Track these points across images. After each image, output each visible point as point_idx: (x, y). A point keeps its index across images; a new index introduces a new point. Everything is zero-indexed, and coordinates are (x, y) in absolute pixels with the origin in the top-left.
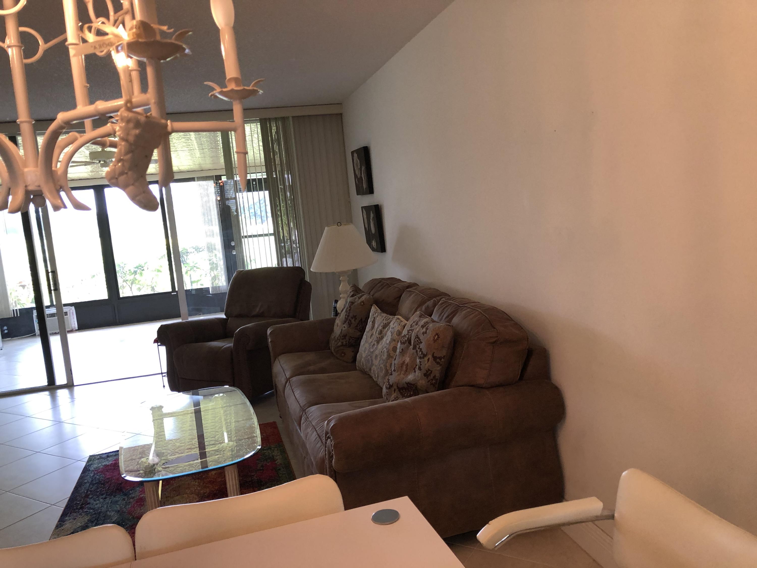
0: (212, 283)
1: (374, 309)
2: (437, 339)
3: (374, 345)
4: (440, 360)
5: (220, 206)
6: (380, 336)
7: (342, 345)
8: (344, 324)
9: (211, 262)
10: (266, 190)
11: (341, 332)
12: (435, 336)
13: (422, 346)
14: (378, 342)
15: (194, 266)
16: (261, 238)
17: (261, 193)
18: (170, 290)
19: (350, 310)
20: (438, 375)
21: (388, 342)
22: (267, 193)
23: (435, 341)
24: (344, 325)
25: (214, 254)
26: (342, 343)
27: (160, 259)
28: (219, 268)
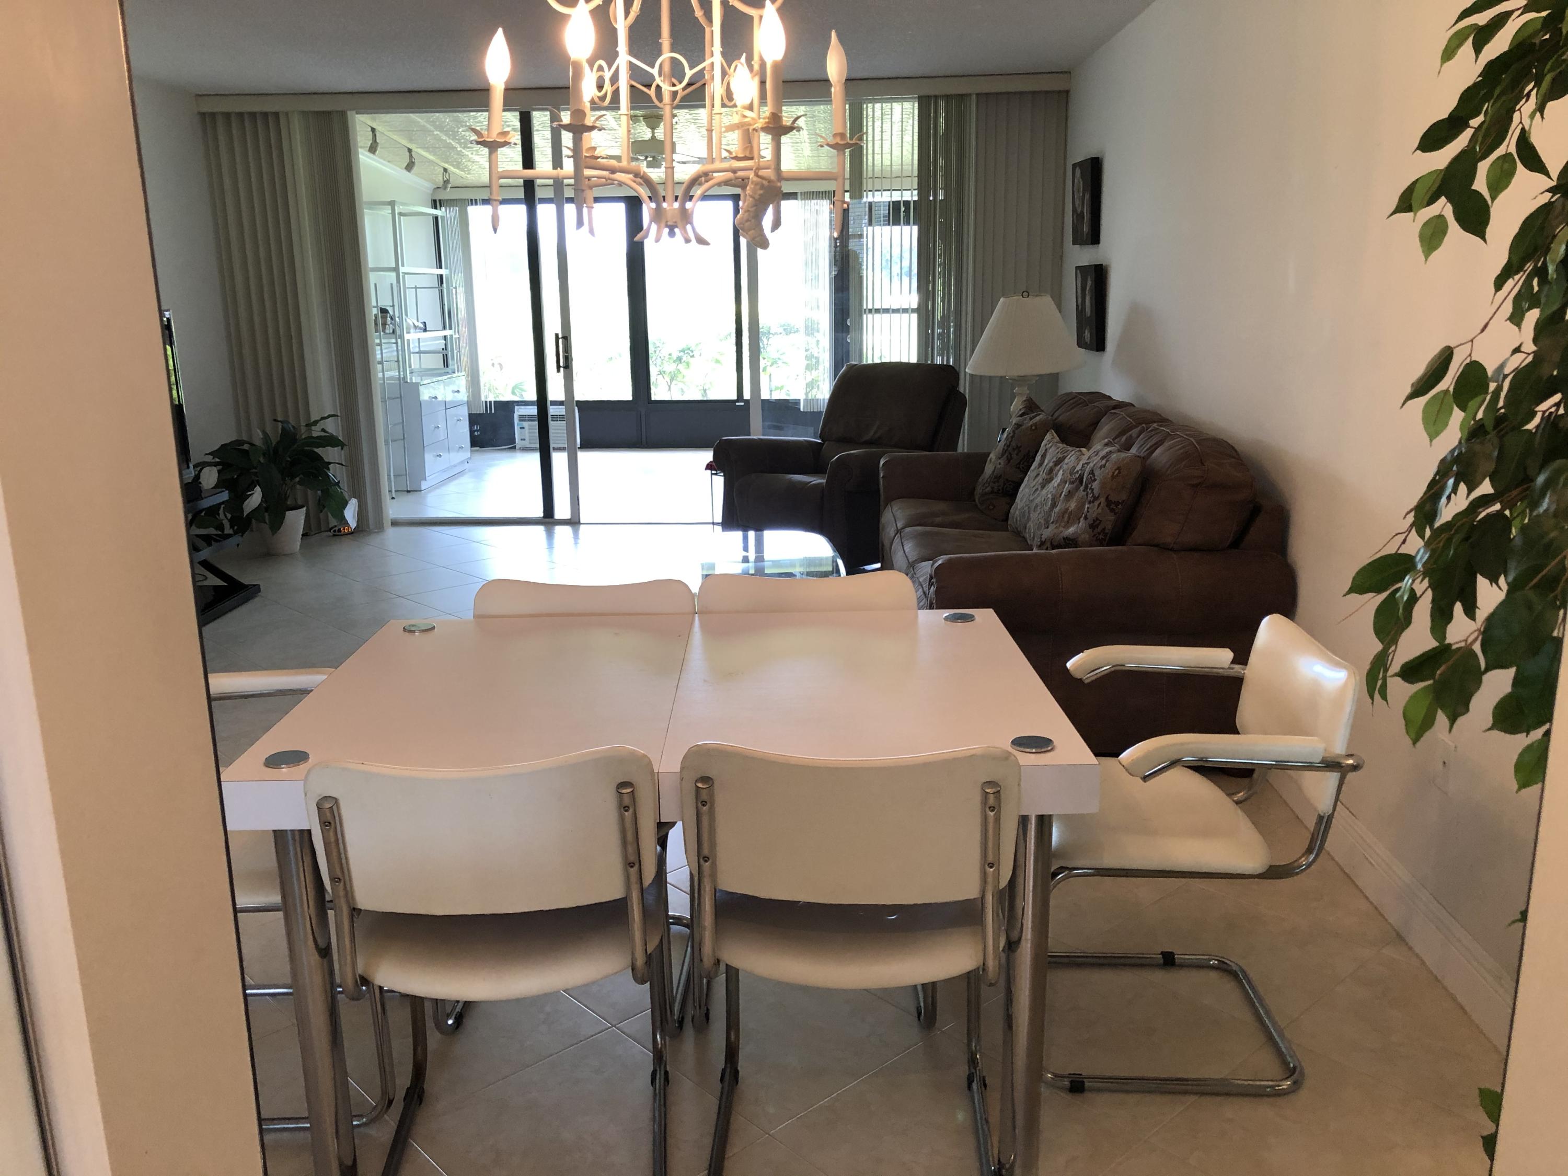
0: (807, 394)
1: (1050, 437)
2: (1117, 475)
3: (1037, 489)
4: (1117, 506)
5: (838, 249)
6: (1049, 477)
7: (992, 492)
8: (1000, 458)
9: (808, 353)
10: (914, 224)
11: (994, 471)
12: (1116, 470)
13: (1095, 485)
14: (1043, 487)
15: (779, 359)
16: (896, 316)
17: (906, 229)
18: (735, 397)
19: (1012, 437)
20: (1109, 527)
21: (1056, 485)
22: (915, 228)
23: (1113, 477)
24: (999, 461)
25: (814, 340)
26: (992, 488)
27: (721, 340)
28: (821, 367)
